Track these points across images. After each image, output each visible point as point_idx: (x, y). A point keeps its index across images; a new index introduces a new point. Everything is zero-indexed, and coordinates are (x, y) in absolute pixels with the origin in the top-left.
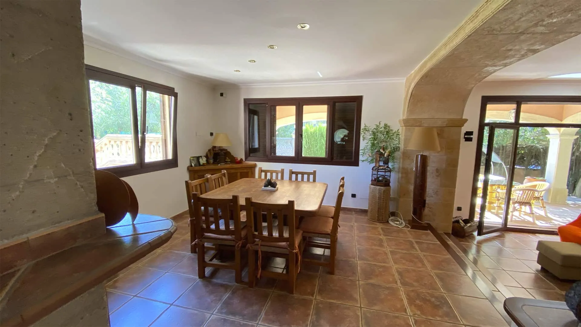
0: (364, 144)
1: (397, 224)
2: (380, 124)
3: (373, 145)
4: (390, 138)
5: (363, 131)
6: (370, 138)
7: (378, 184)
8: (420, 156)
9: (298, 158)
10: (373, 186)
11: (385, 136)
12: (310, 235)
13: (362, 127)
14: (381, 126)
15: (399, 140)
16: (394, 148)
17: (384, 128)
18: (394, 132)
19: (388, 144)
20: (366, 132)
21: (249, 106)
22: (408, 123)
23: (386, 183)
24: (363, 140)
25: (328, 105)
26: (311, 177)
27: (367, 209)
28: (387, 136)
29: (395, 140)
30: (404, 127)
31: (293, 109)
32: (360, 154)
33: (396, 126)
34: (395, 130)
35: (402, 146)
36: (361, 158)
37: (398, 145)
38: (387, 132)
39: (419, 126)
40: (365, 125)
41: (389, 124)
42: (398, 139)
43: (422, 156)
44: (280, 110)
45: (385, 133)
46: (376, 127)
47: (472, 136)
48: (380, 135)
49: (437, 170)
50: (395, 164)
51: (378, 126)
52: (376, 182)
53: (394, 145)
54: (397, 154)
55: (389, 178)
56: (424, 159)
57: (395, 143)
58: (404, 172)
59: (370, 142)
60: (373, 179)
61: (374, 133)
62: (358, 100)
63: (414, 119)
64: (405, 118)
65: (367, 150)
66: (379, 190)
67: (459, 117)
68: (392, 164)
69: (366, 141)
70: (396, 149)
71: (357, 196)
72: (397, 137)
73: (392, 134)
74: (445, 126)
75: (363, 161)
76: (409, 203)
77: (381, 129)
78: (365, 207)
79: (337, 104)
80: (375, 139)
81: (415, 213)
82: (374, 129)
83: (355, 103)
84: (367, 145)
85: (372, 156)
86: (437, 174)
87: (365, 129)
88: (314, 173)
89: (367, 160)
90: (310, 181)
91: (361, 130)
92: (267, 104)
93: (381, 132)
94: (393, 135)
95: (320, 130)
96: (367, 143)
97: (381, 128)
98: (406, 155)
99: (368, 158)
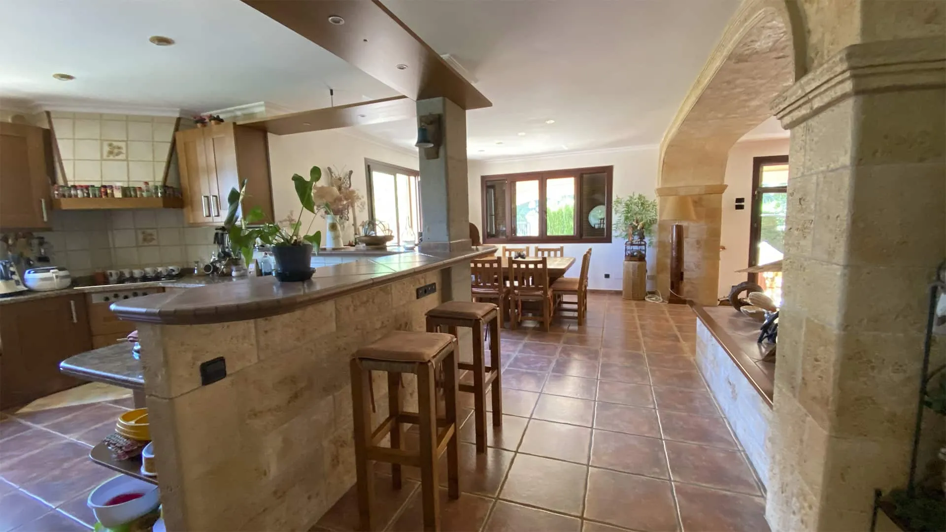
0: (617, 218)
1: (653, 300)
2: (634, 195)
3: (627, 218)
4: (646, 210)
5: (615, 204)
6: (623, 211)
7: (632, 259)
8: (675, 226)
9: (543, 238)
10: (626, 262)
11: (639, 207)
12: (560, 292)
13: (614, 198)
14: (635, 197)
15: (656, 212)
16: (650, 220)
17: (639, 199)
18: (649, 203)
19: (644, 216)
20: (619, 205)
21: (486, 184)
22: (663, 193)
23: (641, 258)
24: (616, 213)
25: (575, 177)
26: (559, 253)
27: (621, 289)
28: (642, 208)
29: (651, 212)
30: (659, 197)
31: (535, 184)
32: (613, 229)
33: (652, 197)
34: (651, 200)
35: (658, 217)
36: (614, 234)
37: (654, 217)
38: (642, 204)
39: (676, 195)
40: (617, 197)
41: (644, 195)
42: (655, 210)
43: (677, 226)
44: (520, 185)
45: (640, 205)
46: (629, 199)
47: (743, 204)
48: (634, 207)
49: (698, 242)
50: (653, 238)
51: (631, 197)
52: (631, 257)
53: (650, 217)
54: (655, 227)
55: (643, 252)
56: (680, 230)
57: (651, 215)
58: (661, 245)
59: (623, 215)
60: (627, 254)
61: (627, 205)
62: (608, 170)
63: (669, 188)
64: (660, 186)
65: (620, 225)
66: (633, 265)
67: (718, 183)
68: (649, 238)
69: (618, 215)
70: (652, 222)
71: (610, 276)
72: (653, 208)
73: (647, 206)
74: (703, 193)
75: (616, 237)
76: (666, 278)
77: (636, 201)
78: (620, 288)
79: (584, 176)
80: (628, 212)
81: (672, 287)
82: (628, 200)
83: (606, 174)
84: (619, 218)
85: (626, 231)
86: (698, 246)
87: (617, 201)
88: (561, 249)
89: (621, 235)
90: (558, 256)
91: (613, 203)
92: (507, 180)
93: (635, 204)
94: (649, 207)
95: (567, 206)
96: (620, 217)
97: (635, 199)
98: (662, 227)
99: (622, 233)
